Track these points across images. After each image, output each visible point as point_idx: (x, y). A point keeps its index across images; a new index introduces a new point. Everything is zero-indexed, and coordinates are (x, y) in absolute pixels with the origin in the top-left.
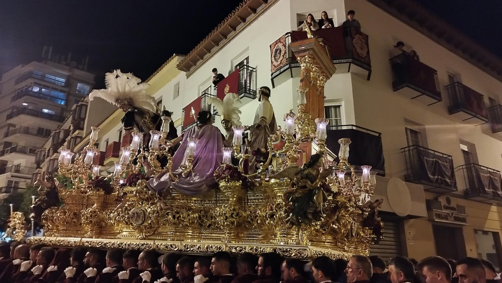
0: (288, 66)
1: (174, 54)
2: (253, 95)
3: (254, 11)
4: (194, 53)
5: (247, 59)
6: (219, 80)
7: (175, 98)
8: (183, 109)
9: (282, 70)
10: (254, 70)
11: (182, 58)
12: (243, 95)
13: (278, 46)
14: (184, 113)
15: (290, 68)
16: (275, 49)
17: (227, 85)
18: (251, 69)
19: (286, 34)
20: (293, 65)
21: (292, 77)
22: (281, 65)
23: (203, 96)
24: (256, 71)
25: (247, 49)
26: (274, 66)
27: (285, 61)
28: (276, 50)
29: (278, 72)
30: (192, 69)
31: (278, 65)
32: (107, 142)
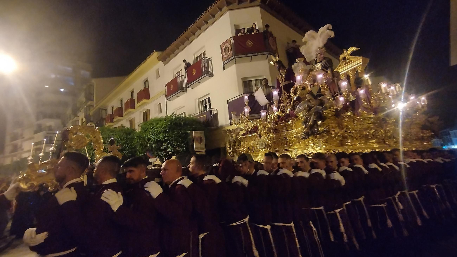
0: (233, 57)
1: (154, 51)
2: (211, 75)
3: (206, 23)
4: (168, 50)
5: (204, 53)
6: (188, 66)
7: (157, 78)
8: (165, 85)
9: (230, 60)
10: (210, 60)
11: (161, 53)
12: (205, 75)
13: (226, 45)
14: (166, 88)
15: (235, 58)
16: (224, 47)
17: (194, 69)
18: (208, 59)
19: (231, 38)
20: (236, 57)
21: (235, 63)
22: (229, 57)
23: (179, 76)
24: (211, 60)
25: (204, 47)
26: (225, 57)
27: (231, 54)
28: (226, 48)
29: (227, 61)
30: (167, 60)
31: (227, 57)
32: (113, 108)
